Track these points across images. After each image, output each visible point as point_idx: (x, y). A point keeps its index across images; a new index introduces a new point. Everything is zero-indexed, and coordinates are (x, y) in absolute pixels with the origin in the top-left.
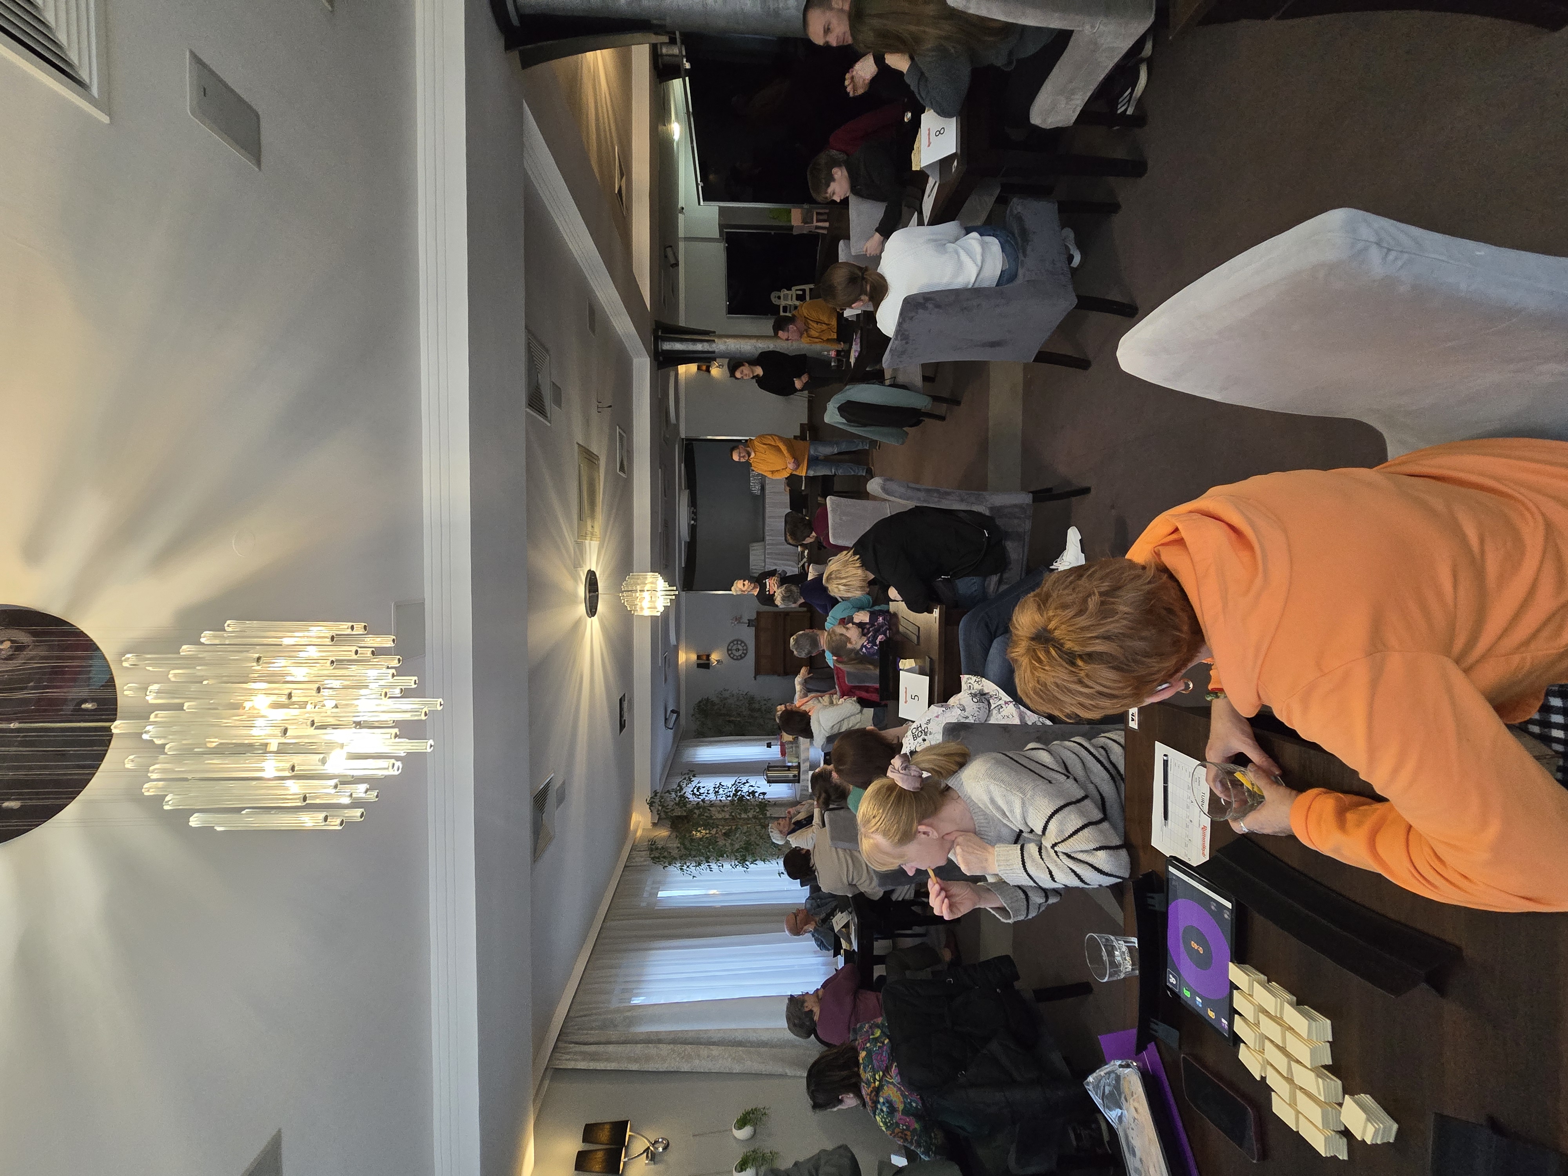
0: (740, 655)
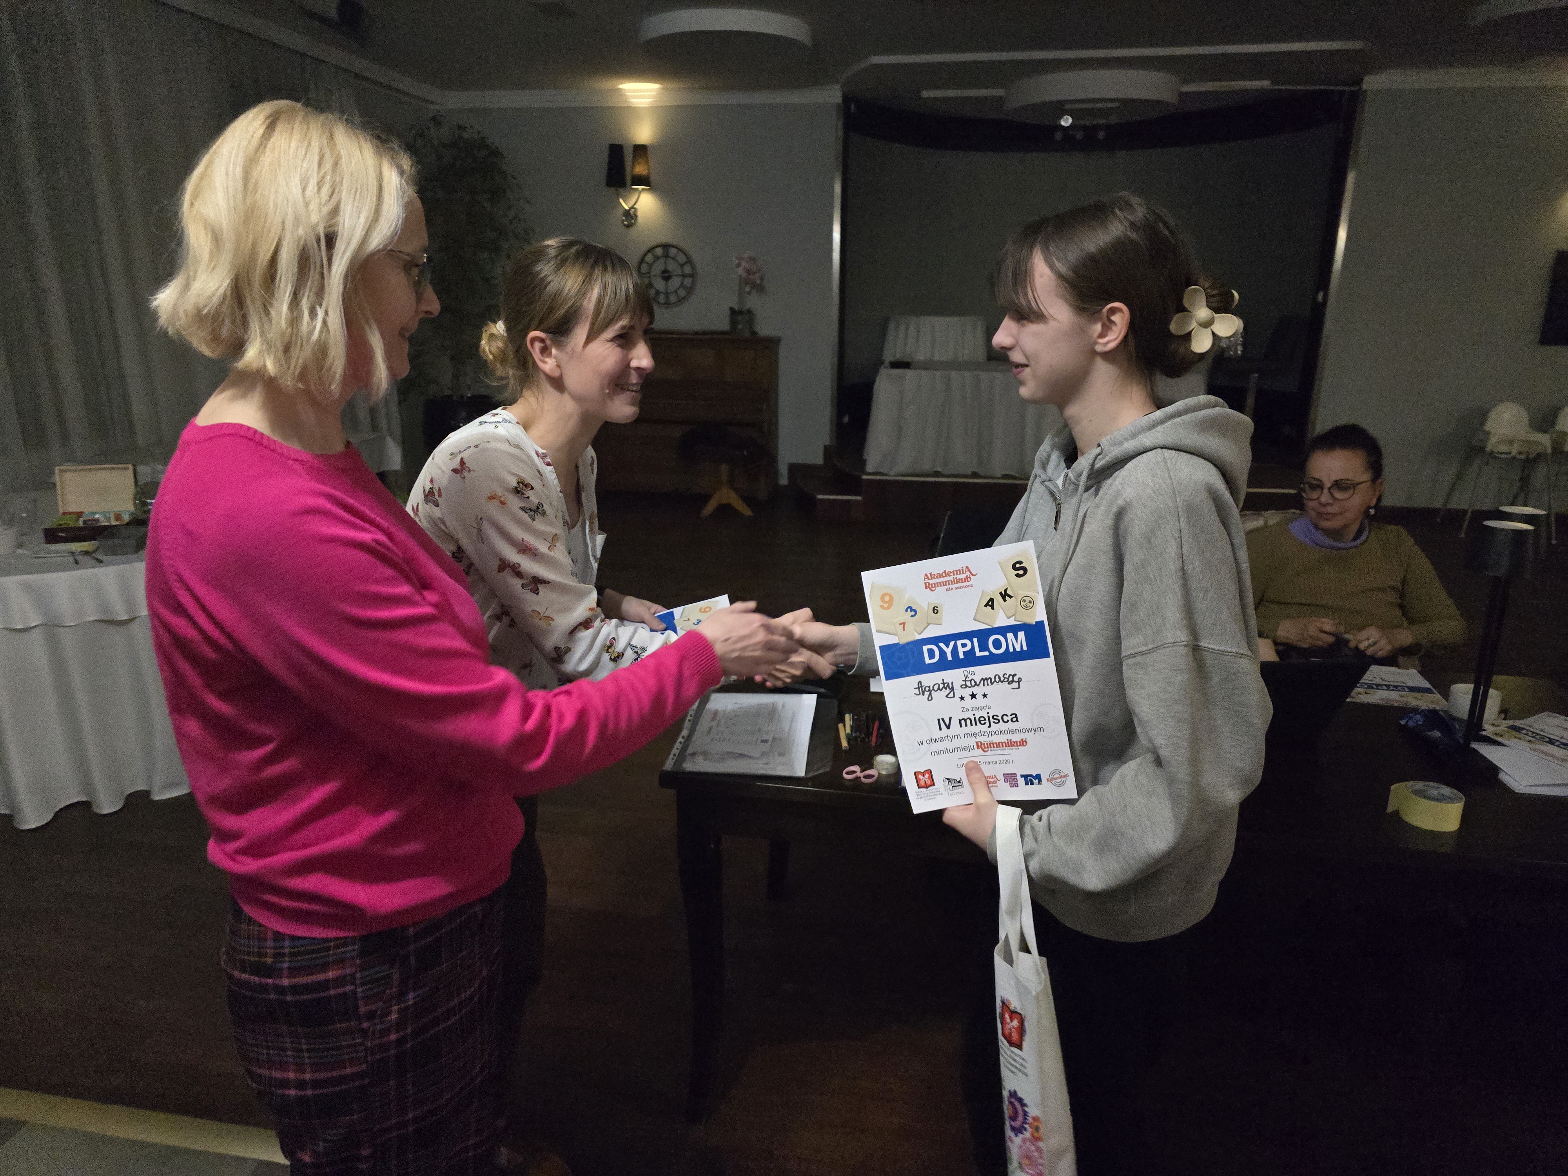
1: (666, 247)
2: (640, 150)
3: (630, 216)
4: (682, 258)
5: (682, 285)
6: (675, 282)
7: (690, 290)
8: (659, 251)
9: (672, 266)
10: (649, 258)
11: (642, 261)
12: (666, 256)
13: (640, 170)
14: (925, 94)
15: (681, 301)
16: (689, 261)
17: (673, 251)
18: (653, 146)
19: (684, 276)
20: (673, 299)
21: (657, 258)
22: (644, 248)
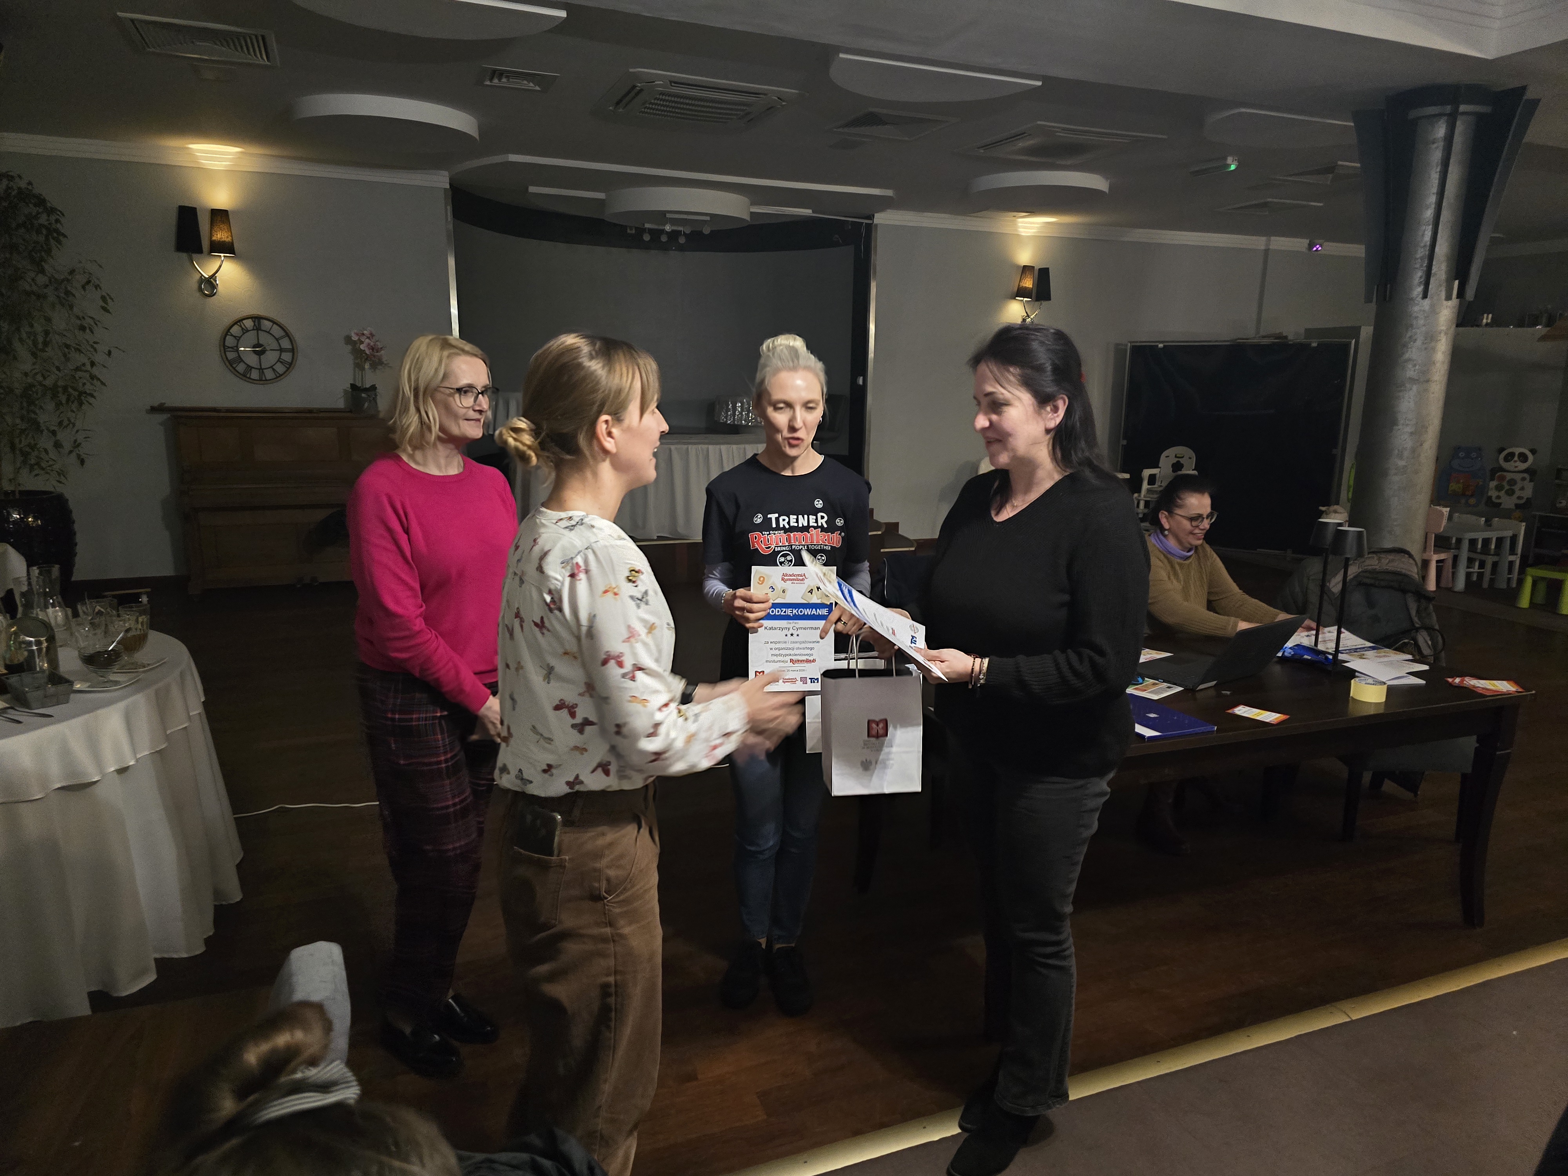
0: (240, 359)
1: (257, 319)
2: (219, 216)
3: (210, 283)
4: (277, 331)
5: (279, 360)
6: (271, 357)
7: (290, 366)
8: (249, 324)
9: (264, 339)
10: (236, 330)
11: (227, 332)
12: (258, 328)
13: (221, 235)
14: (532, 189)
15: (279, 377)
16: (287, 334)
17: (266, 324)
18: (236, 212)
19: (281, 350)
20: (269, 374)
21: (245, 331)
22: (227, 321)
